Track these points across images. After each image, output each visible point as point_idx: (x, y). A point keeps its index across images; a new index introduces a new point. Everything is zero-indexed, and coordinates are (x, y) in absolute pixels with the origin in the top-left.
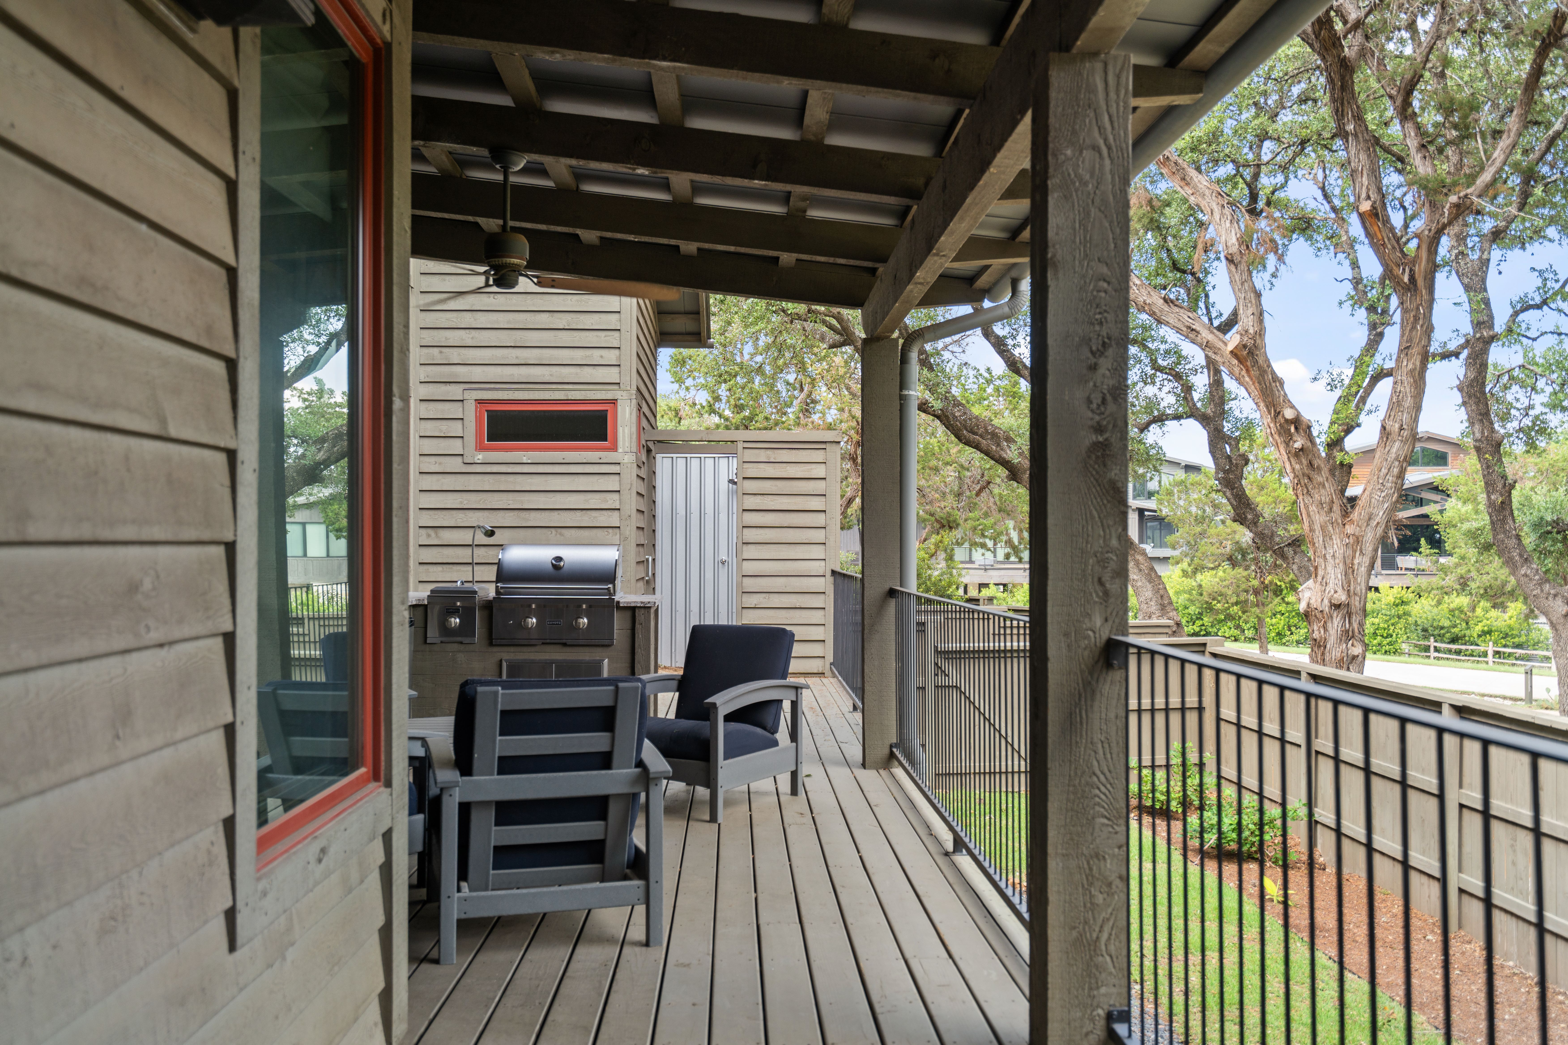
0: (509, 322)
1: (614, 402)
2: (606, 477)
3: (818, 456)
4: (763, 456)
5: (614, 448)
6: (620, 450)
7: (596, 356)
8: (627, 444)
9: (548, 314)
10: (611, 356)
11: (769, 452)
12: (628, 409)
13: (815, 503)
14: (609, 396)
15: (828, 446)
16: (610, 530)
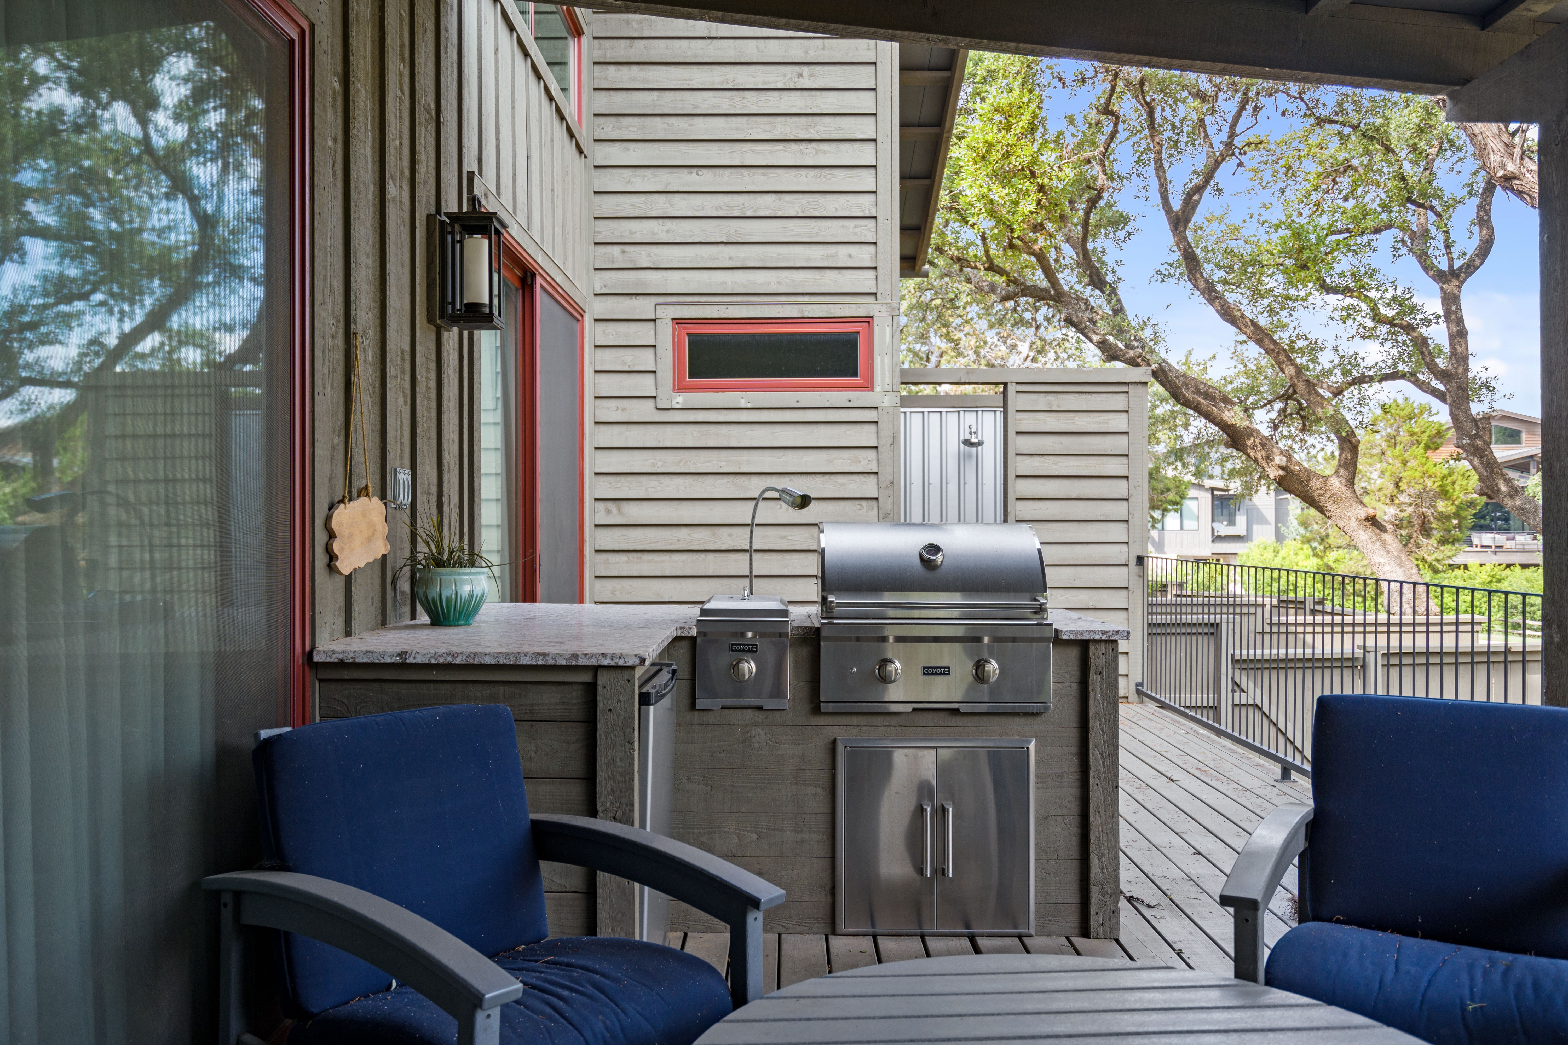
0: (718, 208)
1: (868, 320)
2: (858, 426)
3: (1119, 402)
4: (1041, 402)
5: (869, 386)
6: (878, 388)
7: (842, 256)
8: (888, 380)
9: (773, 196)
10: (864, 256)
11: (1050, 397)
12: (888, 330)
13: (1115, 467)
14: (861, 311)
15: (1132, 389)
16: (864, 503)
